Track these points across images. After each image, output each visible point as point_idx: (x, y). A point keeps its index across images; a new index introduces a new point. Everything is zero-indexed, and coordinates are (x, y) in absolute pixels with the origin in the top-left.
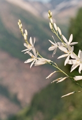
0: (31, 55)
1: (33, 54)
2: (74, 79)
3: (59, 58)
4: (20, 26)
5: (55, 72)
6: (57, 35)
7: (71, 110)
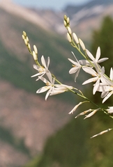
0: (45, 81)
1: (48, 79)
2: (107, 112)
3: (84, 84)
4: (26, 40)
5: (81, 103)
6: (79, 50)
7: (100, 158)
